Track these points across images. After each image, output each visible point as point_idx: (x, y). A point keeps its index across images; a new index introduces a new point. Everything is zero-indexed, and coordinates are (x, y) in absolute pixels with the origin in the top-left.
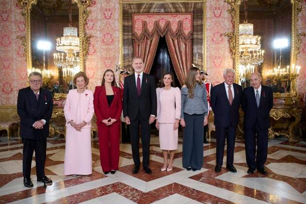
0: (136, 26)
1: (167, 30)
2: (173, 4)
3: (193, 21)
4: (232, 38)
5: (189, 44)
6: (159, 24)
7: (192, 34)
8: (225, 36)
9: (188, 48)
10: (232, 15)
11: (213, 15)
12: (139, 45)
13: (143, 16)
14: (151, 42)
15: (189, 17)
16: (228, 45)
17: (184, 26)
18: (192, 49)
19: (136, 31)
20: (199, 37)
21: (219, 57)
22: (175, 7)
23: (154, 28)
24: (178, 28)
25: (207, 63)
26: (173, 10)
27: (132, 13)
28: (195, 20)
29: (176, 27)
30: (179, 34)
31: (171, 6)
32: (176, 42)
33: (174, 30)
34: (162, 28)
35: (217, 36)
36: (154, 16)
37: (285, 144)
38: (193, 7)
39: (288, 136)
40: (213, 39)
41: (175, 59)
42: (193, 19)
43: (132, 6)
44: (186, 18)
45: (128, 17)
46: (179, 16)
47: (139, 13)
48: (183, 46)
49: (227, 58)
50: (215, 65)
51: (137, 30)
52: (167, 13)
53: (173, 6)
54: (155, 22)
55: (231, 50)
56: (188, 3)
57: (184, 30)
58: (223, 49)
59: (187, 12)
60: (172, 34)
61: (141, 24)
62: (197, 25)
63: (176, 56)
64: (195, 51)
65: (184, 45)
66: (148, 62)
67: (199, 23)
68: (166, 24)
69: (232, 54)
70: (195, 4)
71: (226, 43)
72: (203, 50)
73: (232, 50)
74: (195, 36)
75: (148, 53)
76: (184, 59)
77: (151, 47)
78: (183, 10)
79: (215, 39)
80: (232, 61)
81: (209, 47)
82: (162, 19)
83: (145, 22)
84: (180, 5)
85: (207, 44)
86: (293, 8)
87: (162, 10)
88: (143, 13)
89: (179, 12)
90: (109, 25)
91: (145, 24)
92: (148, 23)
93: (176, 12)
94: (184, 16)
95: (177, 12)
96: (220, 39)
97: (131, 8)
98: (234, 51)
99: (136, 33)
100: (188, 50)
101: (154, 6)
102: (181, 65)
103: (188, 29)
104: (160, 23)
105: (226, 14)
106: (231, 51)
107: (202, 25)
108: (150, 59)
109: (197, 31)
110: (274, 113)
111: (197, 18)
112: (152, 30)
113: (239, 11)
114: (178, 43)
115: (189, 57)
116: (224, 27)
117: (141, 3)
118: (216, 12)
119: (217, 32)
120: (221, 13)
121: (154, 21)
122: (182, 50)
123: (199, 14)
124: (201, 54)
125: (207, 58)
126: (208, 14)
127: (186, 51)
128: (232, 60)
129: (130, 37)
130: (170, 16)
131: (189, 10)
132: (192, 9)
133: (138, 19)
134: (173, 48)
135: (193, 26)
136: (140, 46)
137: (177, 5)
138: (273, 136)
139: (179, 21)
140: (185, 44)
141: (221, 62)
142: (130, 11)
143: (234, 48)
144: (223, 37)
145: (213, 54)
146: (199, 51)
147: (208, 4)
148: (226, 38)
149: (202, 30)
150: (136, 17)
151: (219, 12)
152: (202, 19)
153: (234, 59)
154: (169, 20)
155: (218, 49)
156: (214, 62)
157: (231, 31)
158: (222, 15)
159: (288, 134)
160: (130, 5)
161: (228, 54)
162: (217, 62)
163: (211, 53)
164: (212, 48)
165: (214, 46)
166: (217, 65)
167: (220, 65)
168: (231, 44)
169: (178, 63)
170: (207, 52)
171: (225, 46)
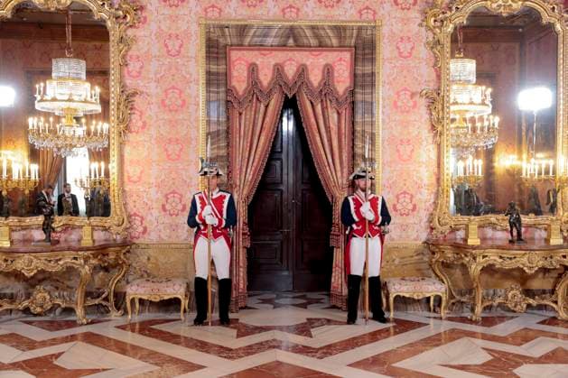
0: (235, 73)
1: (299, 84)
2: (313, 28)
3: (355, 65)
4: (436, 99)
5: (345, 114)
6: (283, 70)
7: (353, 93)
8: (421, 96)
9: (343, 121)
10: (435, 54)
11: (396, 53)
12: (240, 114)
13: (251, 52)
14: (267, 107)
15: (347, 56)
16: (428, 116)
17: (336, 74)
18: (353, 124)
19: (234, 83)
20: (368, 97)
21: (409, 141)
22: (317, 36)
23: (272, 79)
24: (323, 79)
25: (384, 153)
26: (313, 42)
27: (225, 46)
28: (360, 64)
29: (319, 78)
30: (326, 91)
31: (308, 33)
32: (319, 108)
33: (316, 83)
34: (290, 78)
35: (405, 97)
36: (274, 53)
37: (549, 324)
38: (354, 35)
39: (554, 305)
40: (395, 103)
41: (316, 144)
42: (355, 60)
43: (227, 29)
44: (341, 59)
45: (217, 53)
46: (325, 53)
47: (240, 46)
48: (333, 117)
49: (425, 143)
50: (400, 156)
51: (238, 81)
52: (299, 46)
53: (314, 33)
54: (275, 65)
55: (433, 126)
56: (345, 28)
57: (336, 84)
58: (417, 124)
59: (341, 47)
60: (311, 91)
61: (245, 68)
62: (364, 75)
63: (318, 139)
64: (359, 128)
65: (335, 116)
66: (259, 149)
67: (368, 69)
68: (298, 70)
69: (436, 135)
70: (360, 29)
71: (423, 111)
72: (375, 127)
73: (436, 127)
74: (359, 97)
75: (261, 132)
76: (335, 144)
77: (267, 119)
78: (335, 42)
79: (399, 104)
80: (436, 150)
81: (387, 121)
82: (290, 59)
83: (255, 64)
84: (328, 31)
85: (383, 112)
86: (560, 40)
87: (291, 41)
88: (250, 46)
89: (327, 46)
90: (177, 69)
91: (253, 70)
92: (260, 67)
93: (320, 46)
94: (336, 53)
95: (322, 46)
96: (411, 104)
97: (224, 35)
98: (440, 128)
99: (234, 87)
100: (343, 126)
101: (274, 32)
102: (329, 157)
103: (344, 82)
104: (286, 68)
105: (423, 52)
106: (433, 127)
107: (373, 74)
108: (264, 144)
109: (363, 87)
110: (525, 260)
111: (364, 59)
112: (269, 84)
113: (449, 45)
114: (323, 109)
115: (345, 141)
116: (419, 78)
117: (246, 25)
118: (402, 46)
119: (405, 89)
120: (412, 48)
121: (273, 63)
122: (331, 125)
123: (367, 51)
124: (373, 134)
125: (383, 141)
126: (385, 50)
127: (339, 128)
128: (435, 146)
129: (222, 96)
130: (307, 53)
131: (347, 42)
132: (353, 41)
133: (239, 59)
134: (313, 120)
135: (354, 76)
136: (243, 116)
137: (322, 32)
138: (525, 306)
139: (327, 65)
140: (338, 113)
141: (412, 151)
142: (221, 40)
143: (439, 121)
144: (417, 98)
145: (397, 135)
146: (368, 128)
147: (385, 30)
148: (423, 102)
149: (373, 85)
150: (234, 55)
151: (409, 46)
152: (373, 60)
153: (439, 145)
154: (304, 61)
155: (405, 125)
156: (398, 151)
157: (432, 86)
158: (414, 52)
159: (556, 302)
160: (222, 27)
161: (426, 134)
162: (405, 150)
163: (391, 133)
164: (395, 120)
165: (398, 118)
166: (405, 157)
167: (410, 157)
168: (433, 113)
169: (323, 152)
170: (383, 129)
171: (421, 117)
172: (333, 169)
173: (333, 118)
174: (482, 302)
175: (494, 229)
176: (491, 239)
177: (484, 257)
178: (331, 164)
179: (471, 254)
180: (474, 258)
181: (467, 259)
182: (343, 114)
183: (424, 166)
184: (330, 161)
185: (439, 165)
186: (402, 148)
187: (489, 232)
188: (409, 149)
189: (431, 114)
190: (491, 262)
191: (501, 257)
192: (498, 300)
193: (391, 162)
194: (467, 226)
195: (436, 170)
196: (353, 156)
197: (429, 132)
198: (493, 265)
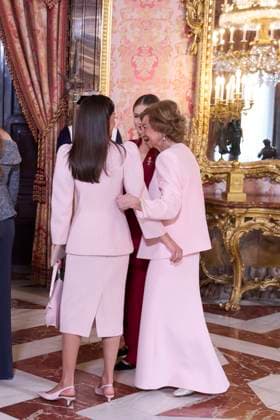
5: (59, 9)
9: (55, 21)
16: (181, 13)
18: (69, 25)
21: (151, 49)
25: (113, 67)
48: (41, 14)
49: (174, 53)
50: (137, 73)
55: (187, 27)
58: (164, 25)
63: (18, 46)
64: (77, 30)
65: (44, 13)
69: (192, 38)
72: (101, 28)
73: (192, 29)
76: (42, 53)
80: (191, 63)
85: (114, 7)
98: (197, 30)
100: (55, 27)
102: (33, 72)
106: (188, 30)
122: (38, 26)
124: (96, 40)
125: (113, 50)
127: (49, 30)
128: (190, 57)
134: (11, 19)
140: (48, 7)
141: (155, 65)
143: (196, 21)
145: (132, 40)
146: (89, 31)
153: (196, 56)
155: (146, 25)
156: (134, 65)
161: (177, 39)
162: (145, 63)
163: (125, 37)
164: (131, 19)
165: (135, 15)
166: (144, 74)
167: (152, 73)
168: (190, 8)
169: (24, 66)
170: (113, 32)
171: (171, 13)
172: (38, 91)
173: (40, 16)
174: (243, 284)
175: (273, 180)
176: (267, 195)
177: (247, 219)
178: (36, 83)
179: (228, 214)
180: (233, 221)
181: (223, 222)
182: (56, 10)
183: (172, 87)
184: (35, 78)
185: (194, 85)
186: (139, 61)
187: (265, 185)
188: (150, 61)
189: (186, 9)
190: (257, 227)
191: (272, 221)
192: (268, 283)
193: (123, 81)
194: (229, 174)
195: (189, 94)
196: (68, 73)
197: (182, 36)
198: (260, 231)
